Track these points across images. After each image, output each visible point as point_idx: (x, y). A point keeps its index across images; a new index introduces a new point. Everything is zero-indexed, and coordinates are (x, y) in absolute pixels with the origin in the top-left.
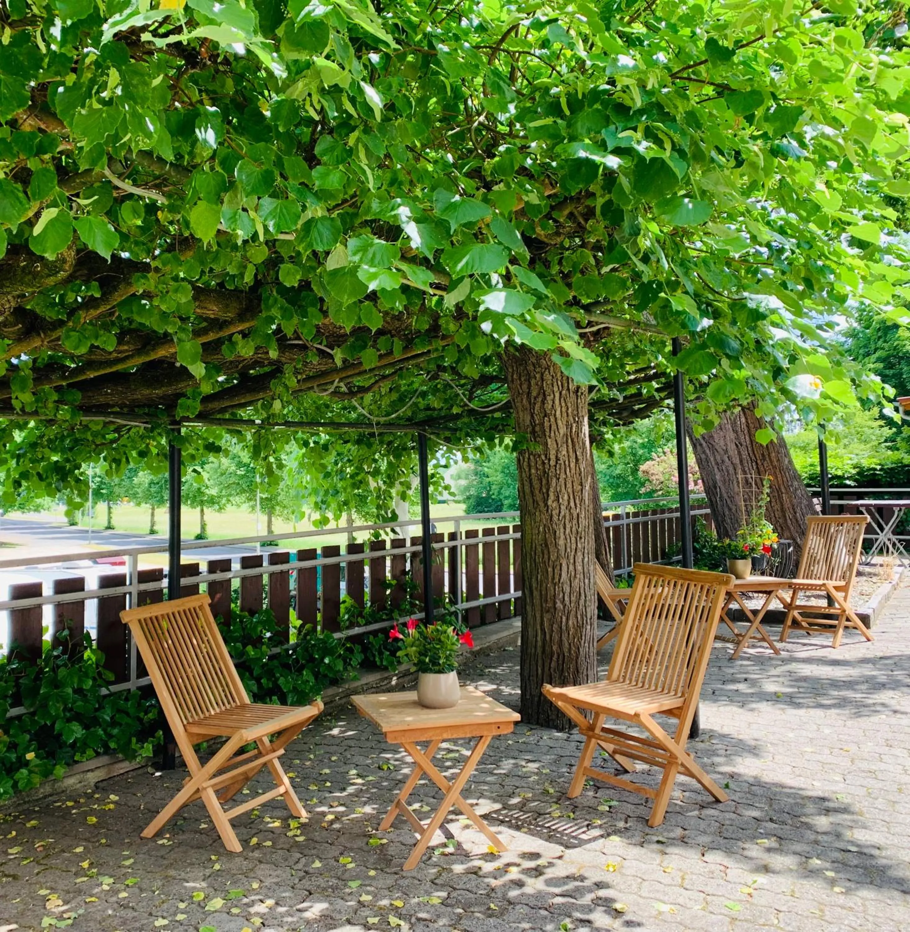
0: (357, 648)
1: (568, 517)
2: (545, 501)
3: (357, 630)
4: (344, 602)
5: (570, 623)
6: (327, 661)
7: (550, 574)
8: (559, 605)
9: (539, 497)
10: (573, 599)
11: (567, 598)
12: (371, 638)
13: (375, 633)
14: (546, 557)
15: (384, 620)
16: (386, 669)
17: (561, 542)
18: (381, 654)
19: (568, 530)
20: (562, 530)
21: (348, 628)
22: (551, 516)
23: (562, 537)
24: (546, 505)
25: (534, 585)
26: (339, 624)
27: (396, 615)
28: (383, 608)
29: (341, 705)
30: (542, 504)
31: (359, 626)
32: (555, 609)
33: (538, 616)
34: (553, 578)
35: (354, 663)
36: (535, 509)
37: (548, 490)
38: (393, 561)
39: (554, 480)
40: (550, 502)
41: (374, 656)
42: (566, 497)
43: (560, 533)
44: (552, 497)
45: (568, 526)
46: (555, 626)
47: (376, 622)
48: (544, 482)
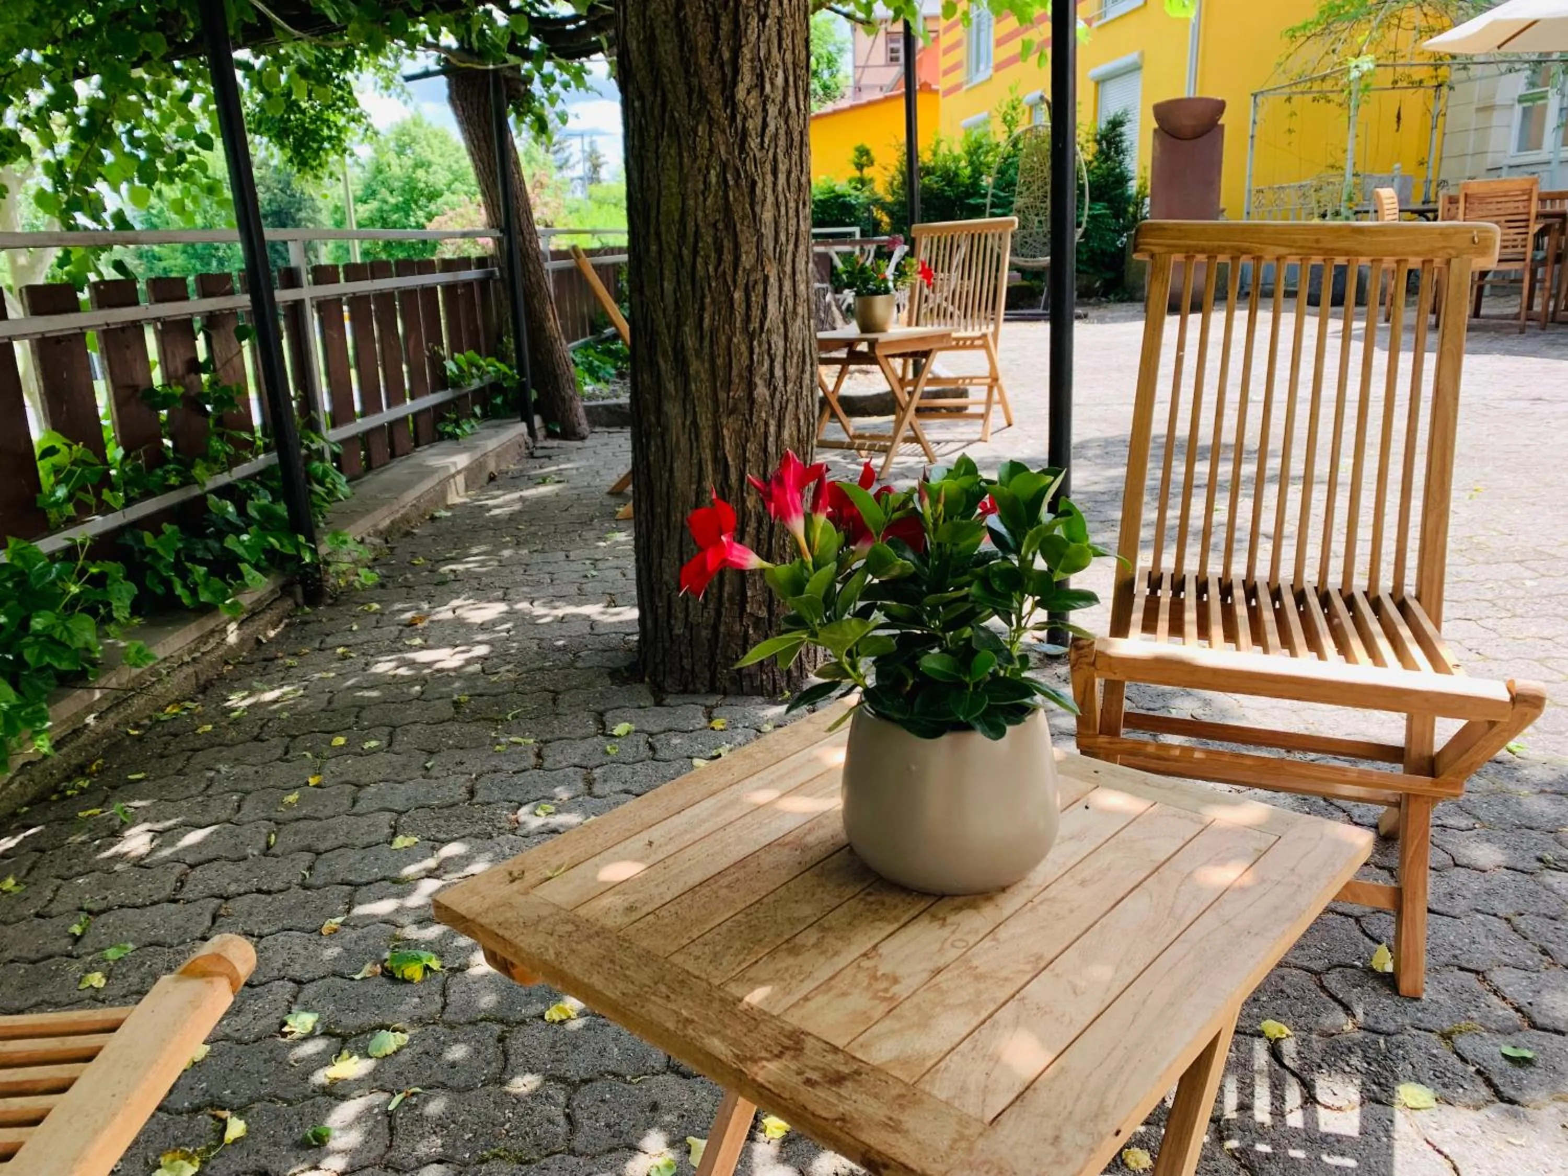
0: (115, 569)
1: (782, 142)
2: (729, 86)
3: (98, 524)
4: (49, 452)
5: (786, 434)
6: (37, 623)
7: (740, 309)
8: (761, 391)
9: (709, 77)
10: (792, 372)
11: (778, 372)
12: (148, 537)
13: (152, 523)
14: (728, 257)
15: (172, 488)
16: (207, 610)
17: (768, 216)
18: (184, 574)
19: (782, 178)
20: (769, 178)
21: (72, 522)
22: (744, 134)
23: (770, 199)
24: (730, 101)
25: (691, 343)
26: (42, 514)
27: (198, 471)
28: (158, 458)
29: (107, 734)
30: (716, 97)
31: (105, 509)
32: (752, 401)
33: (705, 422)
34: (747, 319)
35: (121, 612)
36: (696, 115)
37: (736, 53)
38: (162, 337)
39: (754, 22)
40: (741, 94)
41: (167, 583)
42: (780, 80)
43: (765, 186)
44: (747, 78)
45: (783, 168)
46: (751, 447)
47: (148, 494)
48: (725, 26)
